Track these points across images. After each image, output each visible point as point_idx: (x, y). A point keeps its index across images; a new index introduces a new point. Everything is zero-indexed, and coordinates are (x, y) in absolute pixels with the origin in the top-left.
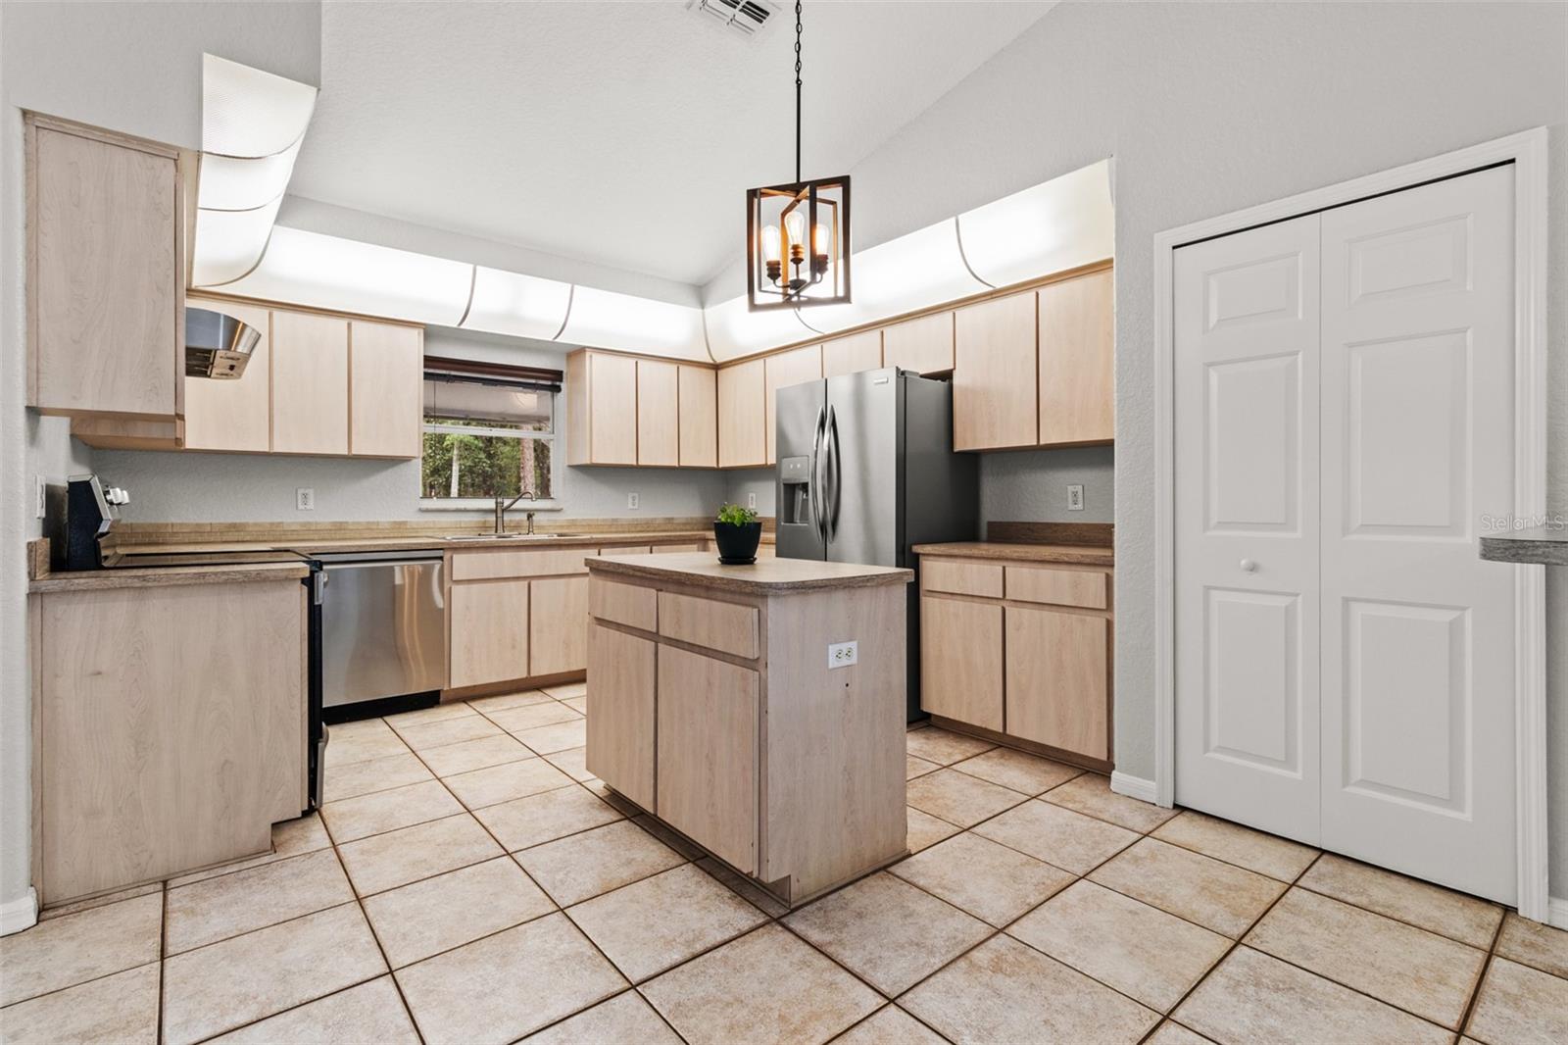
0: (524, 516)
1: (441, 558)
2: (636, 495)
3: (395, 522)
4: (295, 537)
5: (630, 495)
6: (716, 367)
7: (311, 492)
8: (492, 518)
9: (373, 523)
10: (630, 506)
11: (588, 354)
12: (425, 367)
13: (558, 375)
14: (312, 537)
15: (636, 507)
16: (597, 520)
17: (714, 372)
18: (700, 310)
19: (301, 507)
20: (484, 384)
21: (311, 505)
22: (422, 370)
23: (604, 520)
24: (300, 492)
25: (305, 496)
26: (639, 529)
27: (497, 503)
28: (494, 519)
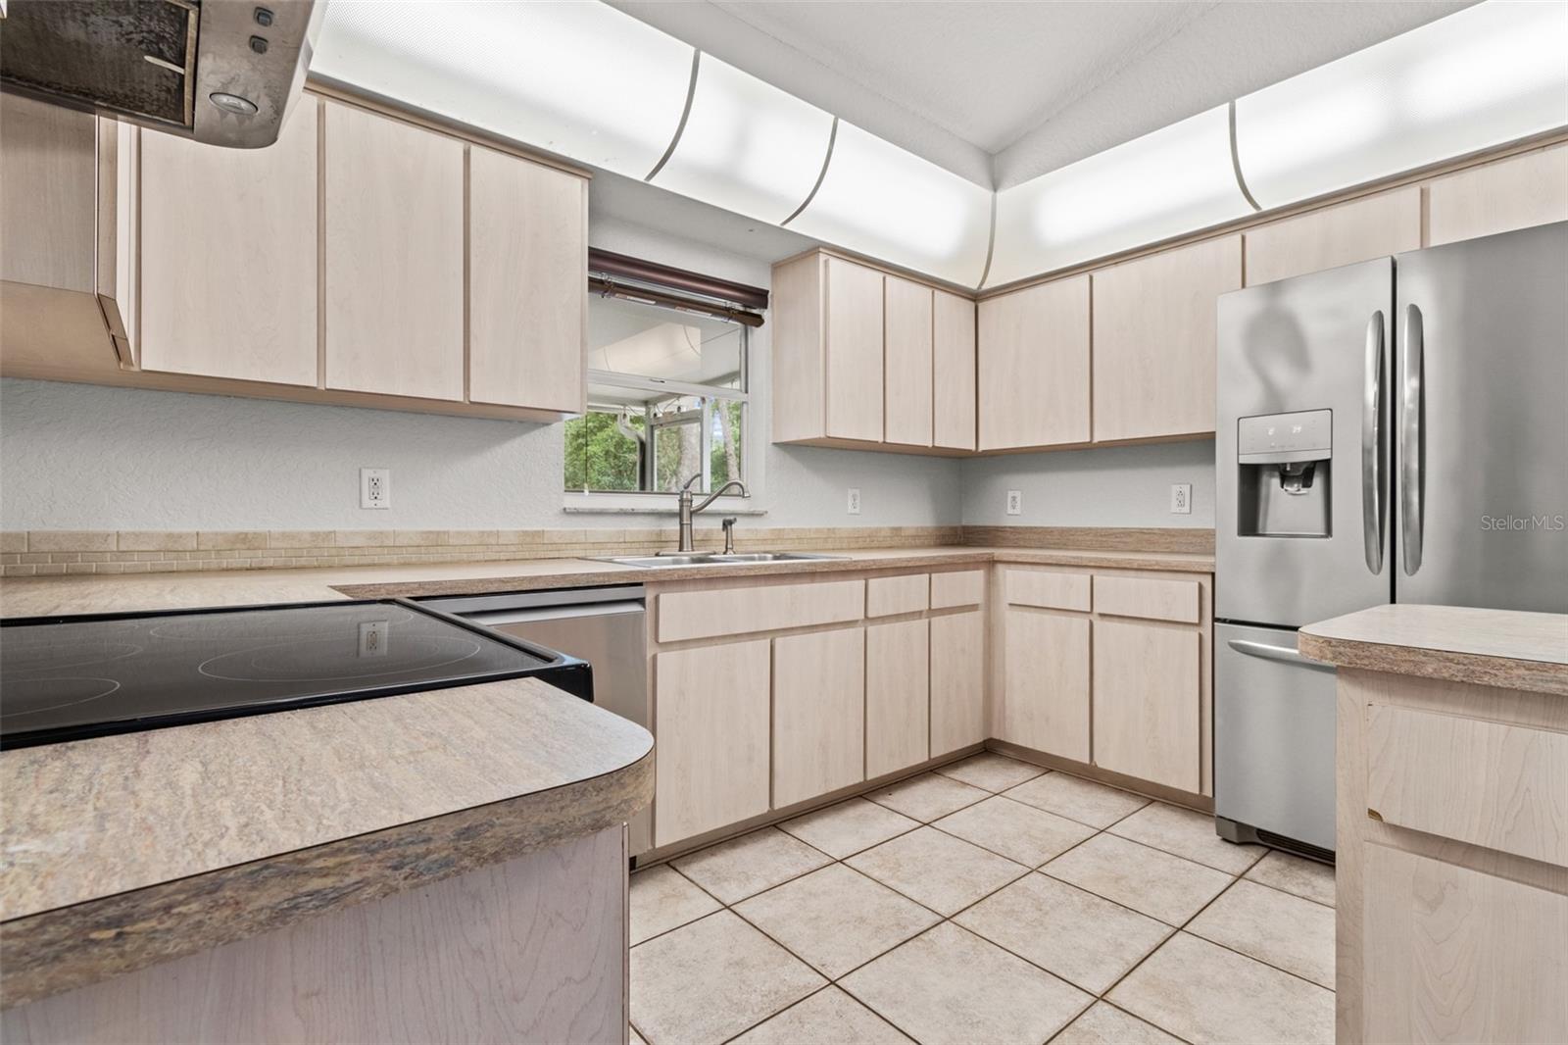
0: (718, 524)
1: (641, 601)
2: (857, 492)
3: (525, 533)
4: (356, 560)
5: (850, 492)
6: (976, 297)
7: (385, 476)
8: (673, 526)
9: (490, 533)
10: (850, 509)
11: (822, 258)
12: (591, 267)
13: (760, 297)
14: (386, 559)
15: (857, 511)
16: (810, 530)
17: (973, 304)
18: (989, 194)
19: (368, 502)
20: (658, 302)
21: (386, 500)
22: (587, 274)
23: (818, 531)
24: (367, 474)
25: (375, 482)
26: (861, 544)
27: (681, 501)
28: (678, 528)
